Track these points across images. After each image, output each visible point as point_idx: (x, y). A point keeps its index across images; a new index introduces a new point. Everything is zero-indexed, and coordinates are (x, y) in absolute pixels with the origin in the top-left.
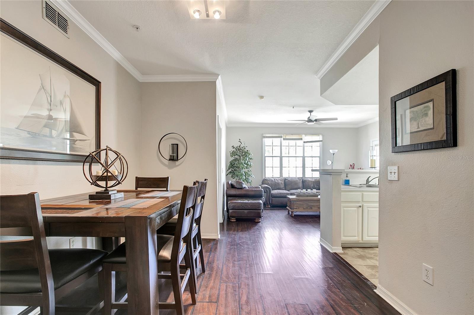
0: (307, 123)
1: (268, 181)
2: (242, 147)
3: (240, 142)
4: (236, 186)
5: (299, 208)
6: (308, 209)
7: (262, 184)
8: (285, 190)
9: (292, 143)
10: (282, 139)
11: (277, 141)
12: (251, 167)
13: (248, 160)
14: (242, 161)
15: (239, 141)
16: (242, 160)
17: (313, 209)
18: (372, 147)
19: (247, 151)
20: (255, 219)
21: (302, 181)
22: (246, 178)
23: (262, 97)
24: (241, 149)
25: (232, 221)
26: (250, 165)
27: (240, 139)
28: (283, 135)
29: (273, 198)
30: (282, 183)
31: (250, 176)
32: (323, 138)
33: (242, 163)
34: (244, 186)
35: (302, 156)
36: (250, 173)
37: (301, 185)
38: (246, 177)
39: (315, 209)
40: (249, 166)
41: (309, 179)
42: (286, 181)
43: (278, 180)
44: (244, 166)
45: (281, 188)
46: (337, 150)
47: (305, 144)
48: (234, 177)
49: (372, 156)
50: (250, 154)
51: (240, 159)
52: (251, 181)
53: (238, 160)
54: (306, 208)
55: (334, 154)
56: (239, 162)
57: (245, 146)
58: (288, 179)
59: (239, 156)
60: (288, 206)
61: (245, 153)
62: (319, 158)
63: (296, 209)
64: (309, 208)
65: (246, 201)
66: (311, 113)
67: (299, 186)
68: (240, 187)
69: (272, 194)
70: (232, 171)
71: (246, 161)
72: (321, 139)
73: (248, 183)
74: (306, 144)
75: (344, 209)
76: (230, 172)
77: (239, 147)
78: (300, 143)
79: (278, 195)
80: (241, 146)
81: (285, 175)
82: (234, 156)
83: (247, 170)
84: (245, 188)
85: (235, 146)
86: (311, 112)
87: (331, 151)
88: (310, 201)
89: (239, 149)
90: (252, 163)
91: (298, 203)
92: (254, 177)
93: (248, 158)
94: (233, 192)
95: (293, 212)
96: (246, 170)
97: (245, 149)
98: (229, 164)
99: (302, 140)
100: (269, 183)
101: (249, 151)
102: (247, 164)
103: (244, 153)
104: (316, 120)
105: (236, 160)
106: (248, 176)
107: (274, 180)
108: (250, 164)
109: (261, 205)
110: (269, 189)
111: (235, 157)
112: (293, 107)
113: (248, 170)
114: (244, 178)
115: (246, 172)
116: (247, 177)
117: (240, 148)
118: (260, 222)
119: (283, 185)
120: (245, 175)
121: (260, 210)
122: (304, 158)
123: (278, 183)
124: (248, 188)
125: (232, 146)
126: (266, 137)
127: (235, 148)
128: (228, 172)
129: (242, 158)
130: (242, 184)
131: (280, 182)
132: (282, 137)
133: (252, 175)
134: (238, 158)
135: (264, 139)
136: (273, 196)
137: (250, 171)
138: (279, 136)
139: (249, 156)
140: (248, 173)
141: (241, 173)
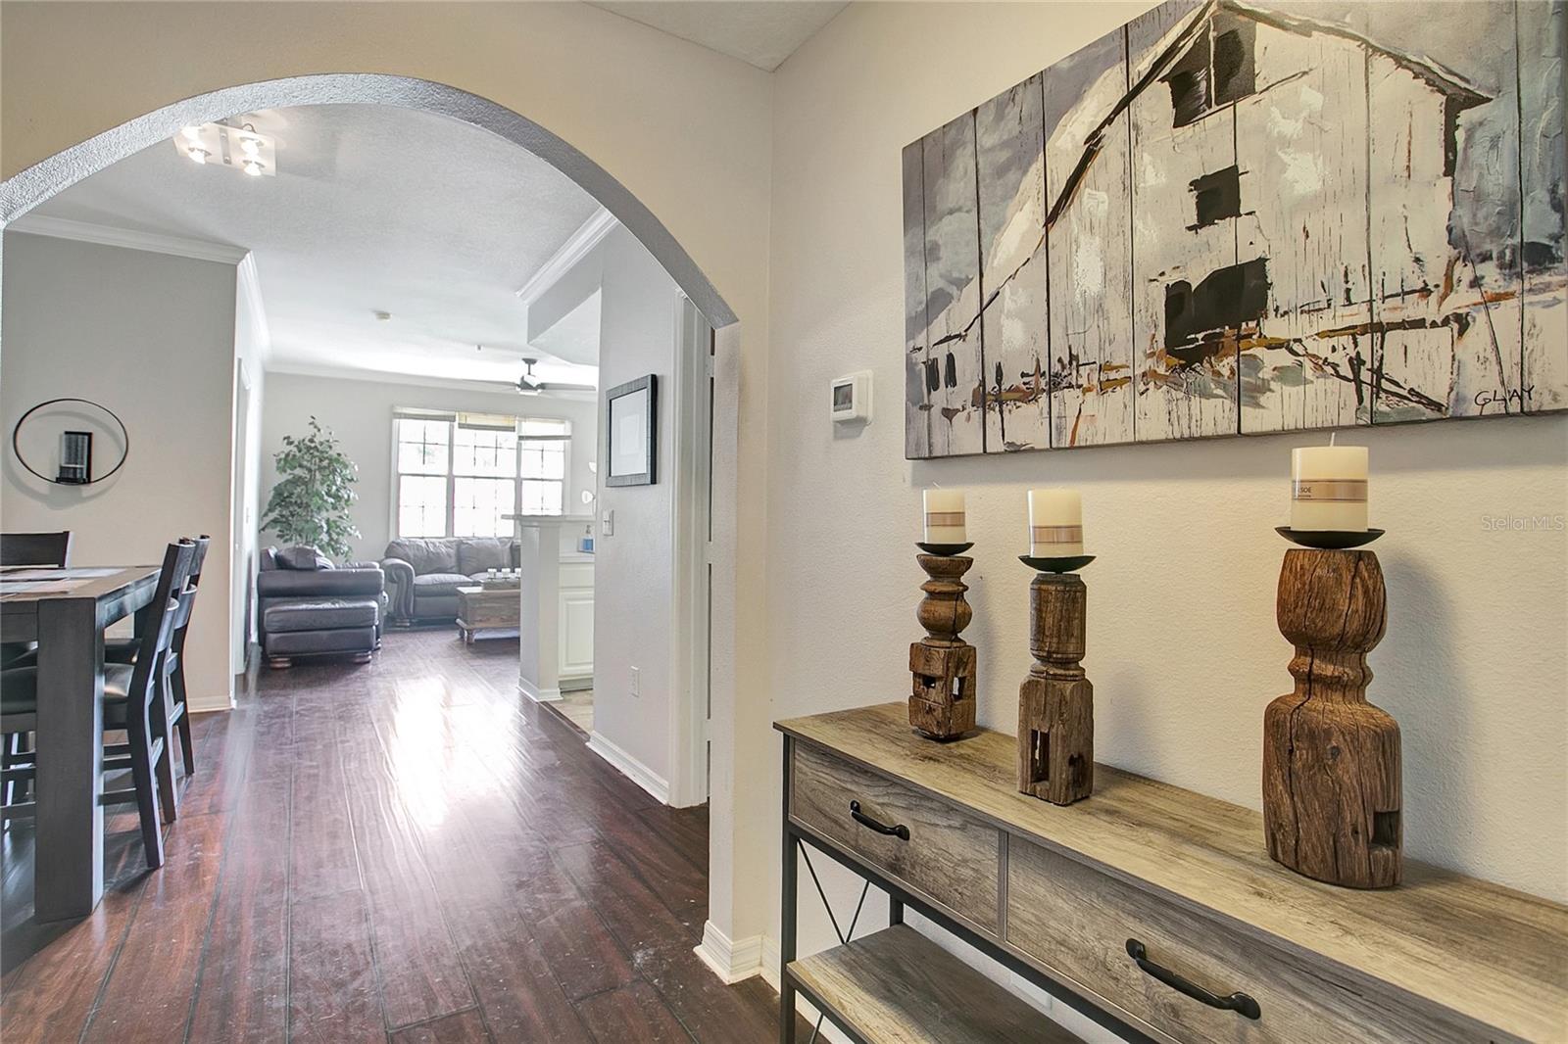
0: (518, 389)
1: (407, 549)
2: (321, 444)
3: (315, 427)
4: (294, 563)
5: (488, 617)
7: (387, 557)
8: (458, 573)
9: (486, 438)
10: (456, 424)
11: (438, 431)
12: (351, 505)
13: (338, 483)
14: (318, 485)
15: (310, 424)
16: (318, 483)
19: (339, 455)
20: (353, 656)
21: (511, 546)
22: (331, 539)
23: (383, 315)
24: (316, 447)
25: (278, 665)
26: (348, 500)
27: (313, 418)
28: (457, 414)
29: (418, 599)
30: (449, 555)
31: (346, 534)
32: (573, 431)
33: (318, 494)
34: (322, 560)
35: (514, 476)
36: (346, 524)
38: (330, 535)
40: (343, 503)
42: (463, 547)
43: (438, 544)
44: (326, 501)
45: (447, 569)
47: (523, 442)
48: (288, 537)
50: (346, 467)
51: (312, 480)
52: (350, 548)
53: (305, 483)
56: (307, 490)
57: (331, 441)
58: (470, 542)
59: (310, 470)
60: (461, 618)
61: (331, 460)
62: (561, 483)
63: (481, 621)
65: (327, 605)
66: (529, 366)
67: (502, 562)
68: (308, 566)
69: (417, 588)
70: (282, 516)
71: (334, 488)
72: (568, 433)
73: (337, 555)
74: (526, 444)
75: (568, 605)
76: (275, 521)
77: (311, 441)
78: (511, 438)
79: (434, 589)
80: (315, 440)
81: (462, 531)
82: (289, 471)
83: (337, 513)
84: (324, 567)
85: (296, 438)
86: (530, 362)
89: (309, 448)
90: (353, 492)
91: (487, 605)
92: (360, 536)
93: (339, 479)
94: (283, 580)
95: (472, 631)
96: (333, 515)
97: (331, 447)
98: (272, 493)
99: (515, 431)
100: (407, 555)
101: (343, 456)
102: (337, 497)
103: (327, 461)
104: (542, 386)
105: (296, 481)
106: (338, 534)
107: (424, 545)
108: (346, 496)
109: (375, 613)
110: (406, 573)
111: (295, 472)
112: (479, 348)
113: (339, 514)
114: (325, 537)
115: (331, 519)
116: (335, 536)
117: (313, 445)
118: (368, 662)
119: (454, 559)
120: (328, 532)
121: (372, 626)
122: (518, 482)
123: (438, 553)
124: (334, 569)
125: (285, 438)
126: (405, 414)
127: (296, 443)
128: (267, 520)
129: (318, 476)
130: (314, 556)
131: (442, 552)
132: (453, 418)
133: (351, 528)
134: (303, 477)
135: (398, 420)
136: (418, 590)
137: (348, 516)
138: (444, 414)
139: (343, 472)
140: (339, 524)
141: (313, 524)
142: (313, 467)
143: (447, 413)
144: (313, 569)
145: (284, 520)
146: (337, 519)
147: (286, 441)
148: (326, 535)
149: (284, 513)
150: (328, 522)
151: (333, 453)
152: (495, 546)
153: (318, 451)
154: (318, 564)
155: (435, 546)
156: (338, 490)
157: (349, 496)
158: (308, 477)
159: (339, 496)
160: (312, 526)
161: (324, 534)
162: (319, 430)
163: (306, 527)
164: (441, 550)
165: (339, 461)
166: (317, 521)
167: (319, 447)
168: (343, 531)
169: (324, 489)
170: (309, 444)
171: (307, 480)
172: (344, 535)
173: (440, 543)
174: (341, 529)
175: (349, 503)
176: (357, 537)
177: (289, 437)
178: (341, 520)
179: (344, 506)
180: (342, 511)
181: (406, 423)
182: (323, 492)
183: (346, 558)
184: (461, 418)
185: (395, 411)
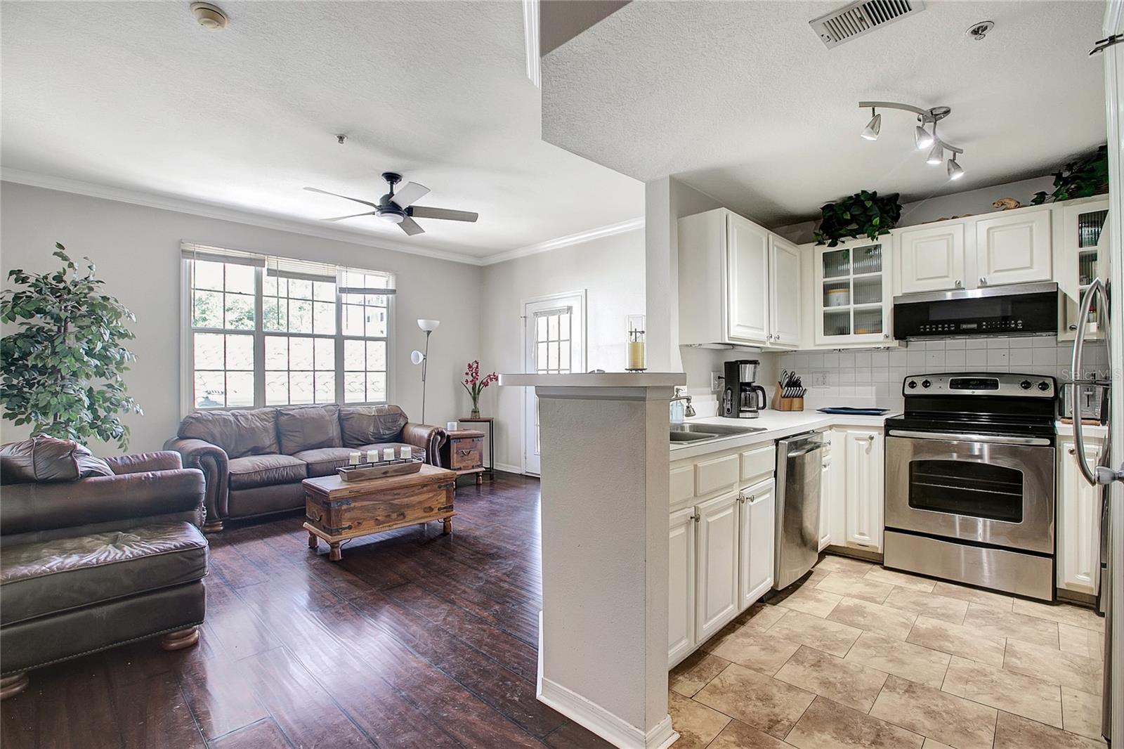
1: (211, 426)
2: (75, 283)
3: (65, 258)
4: (30, 471)
5: (359, 523)
6: (395, 520)
7: (182, 438)
8: (281, 454)
9: (300, 288)
10: (265, 271)
11: (242, 277)
12: (126, 368)
13: (106, 338)
14: (71, 341)
15: (55, 254)
16: (72, 337)
17: (409, 517)
18: (525, 317)
19: (105, 298)
20: (166, 637)
21: (338, 416)
22: (96, 417)
23: (212, 17)
24: (66, 288)
26: (119, 364)
27: (60, 246)
28: (266, 257)
29: (236, 493)
30: (266, 429)
31: (120, 410)
32: (397, 283)
33: (71, 352)
34: (87, 462)
35: (333, 332)
36: (119, 395)
37: (334, 431)
38: (94, 412)
39: (416, 515)
40: (112, 367)
41: (361, 410)
42: (283, 418)
43: (250, 417)
44: (85, 363)
45: (264, 448)
46: (438, 322)
47: (344, 295)
49: (634, 334)
50: (118, 315)
51: (63, 331)
52: (126, 428)
53: (51, 339)
54: (386, 516)
55: (429, 332)
56: (54, 347)
57: (91, 278)
58: (289, 413)
59: (57, 319)
60: (312, 522)
61: (92, 305)
62: (384, 343)
63: (350, 528)
64: (394, 516)
66: (392, 184)
67: (331, 435)
68: (59, 474)
69: (233, 478)
70: (11, 387)
71: (99, 345)
72: (391, 287)
73: (107, 439)
74: (346, 298)
77: (59, 278)
78: (326, 291)
79: (256, 478)
80: (65, 278)
81: (276, 396)
82: (19, 319)
83: (103, 380)
84: (92, 473)
85: (32, 272)
86: (392, 178)
87: (422, 323)
88: (396, 492)
89: (56, 287)
90: (128, 350)
91: (357, 504)
92: (142, 411)
93: (108, 332)
95: (337, 543)
96: (98, 384)
97: (91, 289)
99: (335, 282)
100: (211, 434)
101: (112, 301)
102: (104, 358)
103: (86, 307)
104: (410, 211)
105: (32, 336)
106: (108, 410)
107: (232, 419)
108: (118, 357)
109: (204, 555)
110: (217, 461)
111: (34, 321)
112: (341, 138)
113: (107, 382)
114: (87, 416)
115: (96, 389)
116: (102, 413)
117: (61, 286)
118: (195, 644)
119: (272, 434)
120: (91, 407)
121: (198, 581)
122: (339, 341)
123: (253, 429)
124: (113, 476)
125: (12, 273)
126: (198, 253)
127: (32, 280)
129: (72, 327)
130: (70, 455)
131: (257, 427)
132: (261, 263)
133: (128, 401)
134: (46, 329)
135: (188, 261)
136: (235, 482)
137: (121, 385)
138: (249, 256)
139: (112, 323)
140: (108, 395)
141: (66, 397)
142: (63, 315)
143: (253, 256)
144: (73, 479)
145: (15, 392)
146: (105, 388)
147: (15, 276)
148: (89, 413)
149: (15, 382)
150: (90, 392)
151: (96, 294)
152: (322, 417)
153: (69, 292)
154: (81, 469)
155: (247, 419)
156: (104, 348)
157: (122, 357)
158: (55, 329)
159: (107, 357)
160: (65, 400)
161: (85, 411)
162: (71, 265)
163: (54, 401)
164: (255, 424)
165: (105, 308)
166: (73, 392)
167: (71, 288)
168: (115, 405)
169: (82, 347)
170: (54, 282)
171: (53, 334)
172: (116, 411)
173: (253, 415)
174: (112, 403)
175: (122, 367)
176: (137, 412)
177: (20, 271)
178: (110, 390)
179: (115, 371)
180: (111, 377)
181: (200, 265)
182: (81, 350)
183: (120, 443)
184: (272, 262)
185: (185, 248)
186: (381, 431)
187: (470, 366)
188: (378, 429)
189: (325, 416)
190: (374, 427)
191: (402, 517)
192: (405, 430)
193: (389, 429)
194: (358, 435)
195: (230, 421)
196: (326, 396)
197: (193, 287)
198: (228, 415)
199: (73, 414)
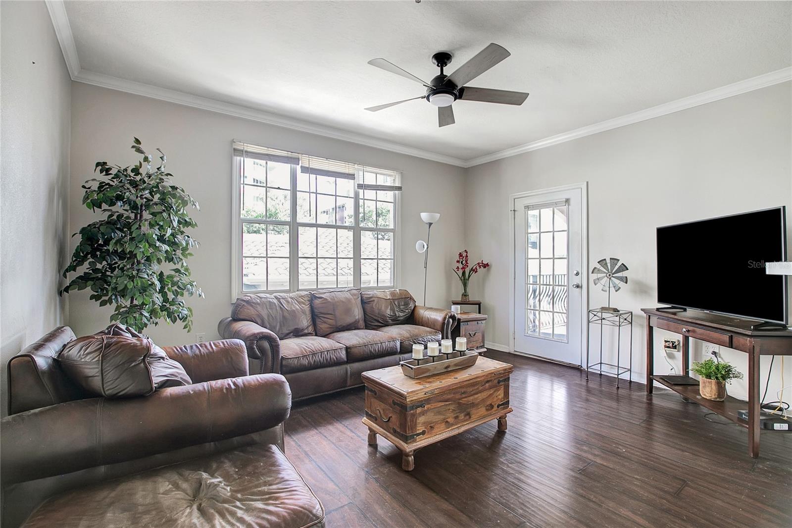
1: (259, 308)
2: (149, 175)
3: (141, 152)
5: (431, 427)
6: (462, 421)
7: (236, 319)
8: (316, 335)
10: (299, 168)
11: (280, 173)
12: (190, 254)
13: (175, 224)
14: (145, 228)
15: (133, 147)
16: (147, 223)
17: (474, 417)
18: (514, 210)
19: (174, 188)
21: (362, 299)
22: (166, 300)
24: (142, 179)
26: (185, 249)
27: (137, 141)
28: (300, 156)
30: (304, 312)
31: (186, 293)
32: (402, 181)
33: (145, 238)
35: (353, 224)
36: (185, 279)
38: (164, 295)
39: (479, 415)
40: (179, 253)
41: (378, 294)
42: (317, 302)
43: (290, 300)
44: (157, 248)
45: (303, 330)
47: (361, 191)
48: (106, 298)
50: (185, 203)
51: (139, 218)
52: (190, 310)
53: (129, 226)
54: (455, 418)
55: (430, 224)
56: (131, 234)
57: (162, 170)
58: (320, 296)
59: (134, 207)
60: (374, 420)
61: (163, 194)
62: (392, 234)
63: (423, 433)
64: (461, 416)
66: (442, 65)
68: (130, 387)
69: (284, 363)
70: (96, 271)
71: (169, 231)
72: (397, 184)
73: (174, 321)
74: (362, 193)
76: (84, 280)
77: (136, 171)
78: (346, 187)
79: (305, 362)
80: (141, 171)
82: (105, 206)
83: (172, 266)
84: (167, 383)
85: (114, 165)
86: (444, 59)
87: (424, 216)
89: (132, 179)
90: (191, 238)
92: (204, 295)
93: (176, 219)
96: (167, 268)
97: (162, 179)
98: (79, 239)
99: (354, 179)
100: (260, 316)
101: (179, 190)
102: (173, 244)
103: (158, 196)
106: (176, 294)
107: (275, 301)
108: (184, 243)
110: (271, 346)
111: (114, 208)
113: (175, 267)
114: (158, 299)
115: (166, 274)
116: (171, 296)
117: (138, 178)
119: (309, 316)
120: (162, 291)
122: (357, 232)
123: (293, 311)
124: (191, 386)
125: (98, 164)
126: (246, 152)
127: (114, 172)
128: (72, 276)
129: (146, 215)
130: (144, 359)
131: (297, 309)
132: (296, 161)
133: (192, 285)
134: (125, 216)
135: (238, 158)
136: (286, 366)
137: (187, 270)
138: (286, 155)
139: (179, 211)
140: (175, 279)
141: (142, 282)
142: (139, 202)
143: (290, 154)
144: (146, 393)
145: (99, 275)
146: (173, 273)
147: (100, 167)
148: (159, 296)
149: (99, 266)
150: (161, 277)
151: (168, 182)
152: (349, 301)
153: (144, 182)
154: (156, 381)
155: (288, 302)
156: (172, 235)
157: (187, 244)
158: (132, 216)
159: (175, 243)
160: (139, 284)
161: (157, 295)
162: (146, 159)
163: (130, 286)
164: (294, 307)
165: (174, 196)
166: (146, 277)
167: (146, 179)
168: (180, 289)
169: (155, 233)
170: (132, 174)
171: (131, 221)
172: (182, 295)
173: (292, 298)
174: (179, 287)
175: (187, 252)
176: (200, 295)
177: (105, 163)
178: (177, 274)
179: (181, 257)
180: (178, 263)
181: (249, 162)
182: (154, 236)
183: (185, 323)
184: (305, 161)
185: (236, 147)
186: (397, 314)
187: (461, 255)
188: (394, 312)
189: (351, 299)
190: (391, 309)
191: (468, 417)
192: (416, 312)
193: (402, 311)
194: (378, 317)
195: (274, 303)
196: (347, 280)
197: (242, 182)
198: (271, 297)
199: (147, 298)
